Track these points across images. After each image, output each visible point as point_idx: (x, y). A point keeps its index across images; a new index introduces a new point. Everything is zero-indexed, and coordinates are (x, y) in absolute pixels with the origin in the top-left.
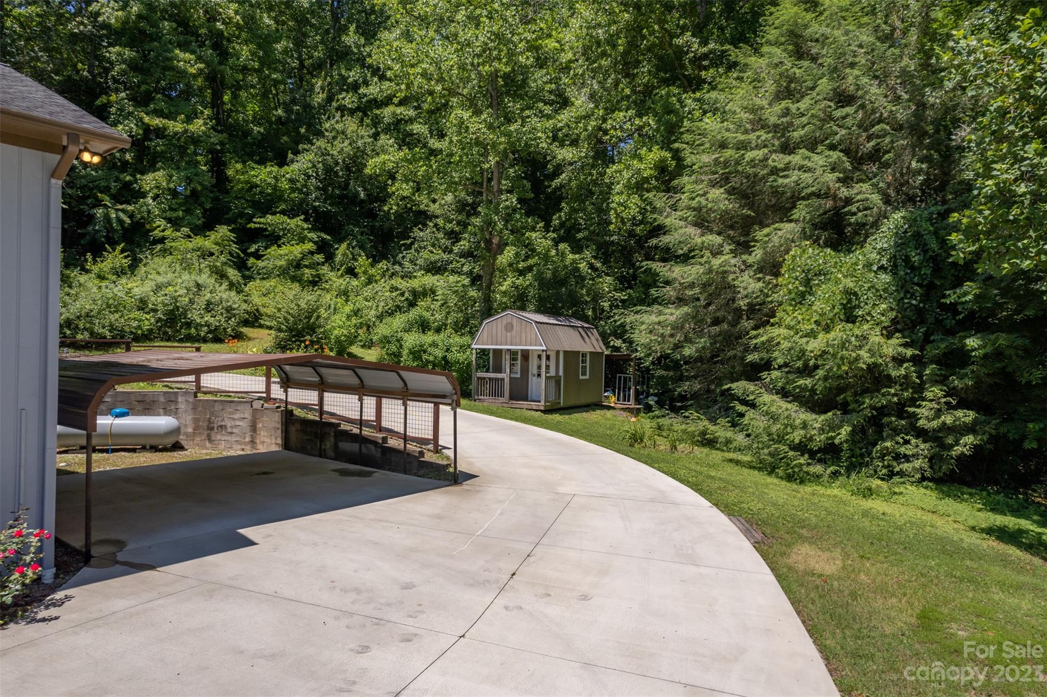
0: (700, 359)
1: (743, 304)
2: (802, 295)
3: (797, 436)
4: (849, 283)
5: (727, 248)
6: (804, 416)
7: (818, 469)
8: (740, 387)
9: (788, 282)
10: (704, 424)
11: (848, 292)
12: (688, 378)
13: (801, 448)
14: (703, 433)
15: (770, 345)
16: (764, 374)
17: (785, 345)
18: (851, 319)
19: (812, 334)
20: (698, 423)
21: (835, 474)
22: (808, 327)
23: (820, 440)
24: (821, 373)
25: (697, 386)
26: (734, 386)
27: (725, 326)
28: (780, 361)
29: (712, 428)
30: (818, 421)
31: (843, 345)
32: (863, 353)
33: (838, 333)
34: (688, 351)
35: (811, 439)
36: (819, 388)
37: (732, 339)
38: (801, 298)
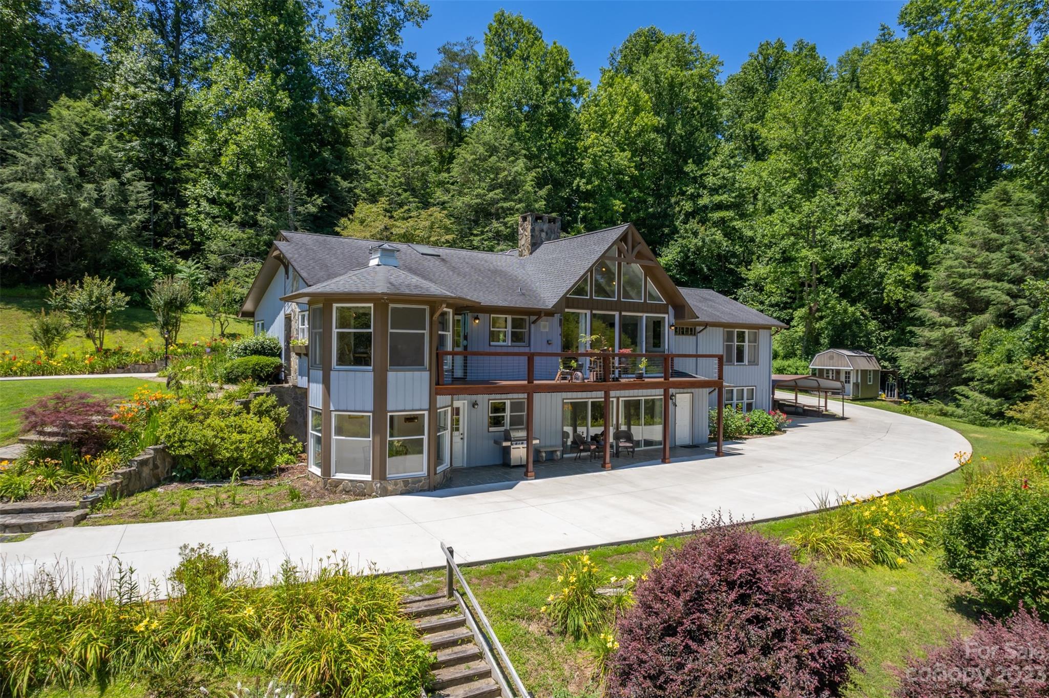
0: (940, 375)
1: (962, 350)
2: (990, 350)
3: (984, 408)
4: (1010, 346)
5: (954, 323)
6: (988, 400)
7: (994, 421)
8: (961, 388)
9: (983, 343)
10: (941, 406)
11: (1009, 350)
12: (932, 385)
13: (987, 413)
14: (941, 410)
15: (973, 371)
16: (971, 383)
17: (980, 371)
18: (1010, 361)
19: (991, 367)
20: (938, 405)
21: (1003, 424)
22: (990, 364)
23: (995, 410)
24: (996, 383)
25: (937, 388)
26: (957, 388)
27: (953, 359)
28: (978, 377)
29: (945, 407)
30: (994, 402)
31: (1004, 372)
32: (1013, 376)
33: (1002, 367)
34: (932, 372)
35: (991, 409)
36: (996, 389)
37: (957, 365)
38: (988, 351)
